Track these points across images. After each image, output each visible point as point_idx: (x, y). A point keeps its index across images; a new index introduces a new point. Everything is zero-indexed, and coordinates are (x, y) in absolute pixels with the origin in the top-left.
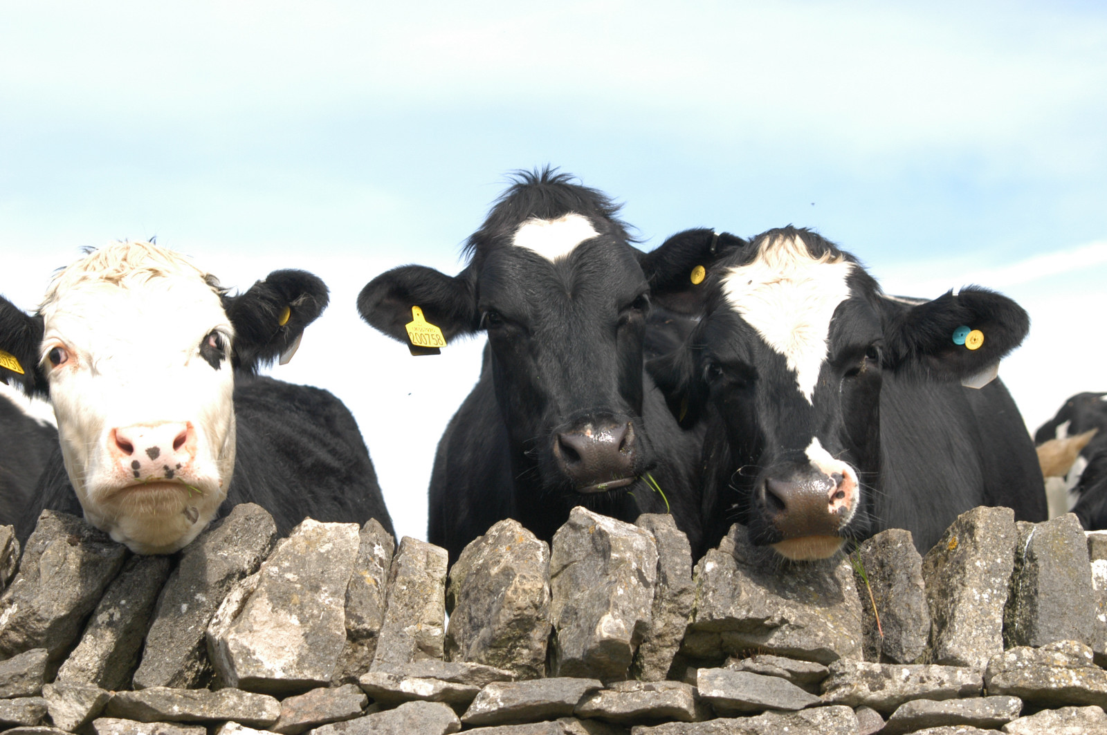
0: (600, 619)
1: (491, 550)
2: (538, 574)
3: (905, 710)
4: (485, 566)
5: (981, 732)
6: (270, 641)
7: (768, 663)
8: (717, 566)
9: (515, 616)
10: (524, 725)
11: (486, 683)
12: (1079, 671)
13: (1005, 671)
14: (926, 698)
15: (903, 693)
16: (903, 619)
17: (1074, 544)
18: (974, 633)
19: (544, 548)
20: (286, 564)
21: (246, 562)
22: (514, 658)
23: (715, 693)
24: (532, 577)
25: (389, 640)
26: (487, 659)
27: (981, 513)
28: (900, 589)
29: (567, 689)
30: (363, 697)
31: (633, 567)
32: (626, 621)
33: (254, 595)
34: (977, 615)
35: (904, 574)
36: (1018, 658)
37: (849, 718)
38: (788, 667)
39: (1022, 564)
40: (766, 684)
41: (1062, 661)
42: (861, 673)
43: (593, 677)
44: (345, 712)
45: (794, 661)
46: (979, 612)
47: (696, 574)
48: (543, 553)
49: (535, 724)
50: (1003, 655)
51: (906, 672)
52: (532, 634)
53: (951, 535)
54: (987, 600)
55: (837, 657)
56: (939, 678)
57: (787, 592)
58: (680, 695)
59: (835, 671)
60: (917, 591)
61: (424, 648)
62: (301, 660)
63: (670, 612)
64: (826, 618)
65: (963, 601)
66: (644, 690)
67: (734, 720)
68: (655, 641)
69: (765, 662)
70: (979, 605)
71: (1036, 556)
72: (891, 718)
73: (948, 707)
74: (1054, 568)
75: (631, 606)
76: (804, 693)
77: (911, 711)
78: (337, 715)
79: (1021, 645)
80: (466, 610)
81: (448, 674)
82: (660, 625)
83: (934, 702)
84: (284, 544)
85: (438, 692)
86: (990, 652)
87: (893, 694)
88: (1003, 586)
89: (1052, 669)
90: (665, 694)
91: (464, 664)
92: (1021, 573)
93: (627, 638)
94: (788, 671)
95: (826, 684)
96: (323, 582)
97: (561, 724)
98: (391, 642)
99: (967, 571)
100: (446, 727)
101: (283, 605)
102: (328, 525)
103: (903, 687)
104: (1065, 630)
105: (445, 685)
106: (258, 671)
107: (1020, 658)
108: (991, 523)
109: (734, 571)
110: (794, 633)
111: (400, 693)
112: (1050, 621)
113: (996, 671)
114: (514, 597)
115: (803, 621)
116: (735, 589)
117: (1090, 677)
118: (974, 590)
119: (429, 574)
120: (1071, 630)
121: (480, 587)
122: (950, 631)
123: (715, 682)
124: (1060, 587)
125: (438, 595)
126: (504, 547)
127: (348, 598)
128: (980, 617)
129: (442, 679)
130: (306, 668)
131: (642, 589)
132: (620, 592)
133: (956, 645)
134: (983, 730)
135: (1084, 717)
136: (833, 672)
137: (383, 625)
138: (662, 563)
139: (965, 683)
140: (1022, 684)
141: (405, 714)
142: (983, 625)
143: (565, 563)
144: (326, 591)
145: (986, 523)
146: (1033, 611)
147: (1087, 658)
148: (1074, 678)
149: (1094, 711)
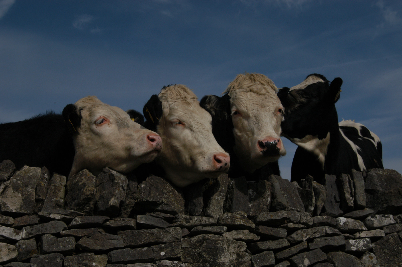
0: (110, 199)
1: (79, 178)
2: (93, 185)
3: (195, 229)
4: (77, 182)
6: (12, 201)
7: (158, 214)
8: (145, 186)
9: (85, 197)
10: (86, 229)
11: (76, 216)
12: (243, 220)
13: (223, 219)
14: (201, 226)
16: (196, 203)
17: (244, 185)
18: (215, 208)
19: (95, 178)
20: (18, 178)
21: (6, 177)
22: (84, 210)
23: (142, 222)
24: (91, 186)
25: (48, 202)
26: (77, 209)
29: (99, 219)
30: (39, 219)
31: (121, 185)
32: (118, 200)
33: (8, 187)
36: (227, 216)
37: (179, 231)
38: (163, 216)
39: (229, 190)
40: (157, 220)
41: (239, 217)
42: (184, 218)
43: (107, 216)
44: (33, 223)
45: (165, 214)
46: (217, 202)
47: (139, 188)
48: (95, 179)
49: (90, 229)
50: (223, 215)
51: (196, 218)
52: (90, 203)
53: (210, 181)
54: (220, 199)
55: (177, 213)
56: (205, 220)
57: (164, 194)
58: (132, 222)
59: (176, 217)
61: (58, 205)
62: (21, 207)
63: (131, 198)
64: (175, 202)
65: (213, 199)
66: (122, 220)
67: (147, 230)
68: (126, 206)
69: (157, 214)
70: (217, 200)
71: (234, 188)
72: (191, 231)
73: (207, 229)
74: (238, 191)
75: (120, 196)
76: (167, 223)
77: (197, 229)
78: (31, 223)
79: (228, 212)
80: (71, 195)
81: (65, 213)
82: (127, 202)
83: (203, 227)
84: (18, 173)
85: (61, 218)
86: (219, 214)
87: (192, 224)
88: (224, 195)
89: (236, 219)
90: (128, 222)
91: (70, 210)
92: (229, 192)
93: (118, 205)
94: (163, 217)
95: (174, 220)
96: (29, 184)
97: (97, 229)
98: (48, 203)
99: (215, 191)
100: (63, 228)
101: (17, 191)
102: (32, 168)
103: (195, 223)
104: (240, 209)
105: (64, 216)
106: (8, 210)
107: (228, 216)
109: (150, 187)
110: (166, 206)
111: (50, 218)
112: (236, 206)
113: (221, 219)
114: (86, 192)
115: (168, 203)
116: (150, 193)
118: (216, 196)
119: (60, 184)
120: (242, 208)
121: (76, 188)
122: (209, 207)
123: (142, 219)
124: (239, 196)
125: (63, 190)
126: (83, 177)
127: (36, 189)
128: (217, 204)
129: (63, 215)
130: (22, 209)
131: (123, 191)
132: (117, 192)
133: (210, 212)
134: (216, 236)
135: (243, 233)
136: (176, 218)
137: (46, 198)
138: (129, 184)
139: (212, 222)
140: (228, 223)
141: (51, 224)
142: (218, 206)
143: (101, 182)
144: (30, 187)
145: (221, 178)
146: (232, 203)
147: (245, 217)
148: (242, 222)
149: (246, 231)
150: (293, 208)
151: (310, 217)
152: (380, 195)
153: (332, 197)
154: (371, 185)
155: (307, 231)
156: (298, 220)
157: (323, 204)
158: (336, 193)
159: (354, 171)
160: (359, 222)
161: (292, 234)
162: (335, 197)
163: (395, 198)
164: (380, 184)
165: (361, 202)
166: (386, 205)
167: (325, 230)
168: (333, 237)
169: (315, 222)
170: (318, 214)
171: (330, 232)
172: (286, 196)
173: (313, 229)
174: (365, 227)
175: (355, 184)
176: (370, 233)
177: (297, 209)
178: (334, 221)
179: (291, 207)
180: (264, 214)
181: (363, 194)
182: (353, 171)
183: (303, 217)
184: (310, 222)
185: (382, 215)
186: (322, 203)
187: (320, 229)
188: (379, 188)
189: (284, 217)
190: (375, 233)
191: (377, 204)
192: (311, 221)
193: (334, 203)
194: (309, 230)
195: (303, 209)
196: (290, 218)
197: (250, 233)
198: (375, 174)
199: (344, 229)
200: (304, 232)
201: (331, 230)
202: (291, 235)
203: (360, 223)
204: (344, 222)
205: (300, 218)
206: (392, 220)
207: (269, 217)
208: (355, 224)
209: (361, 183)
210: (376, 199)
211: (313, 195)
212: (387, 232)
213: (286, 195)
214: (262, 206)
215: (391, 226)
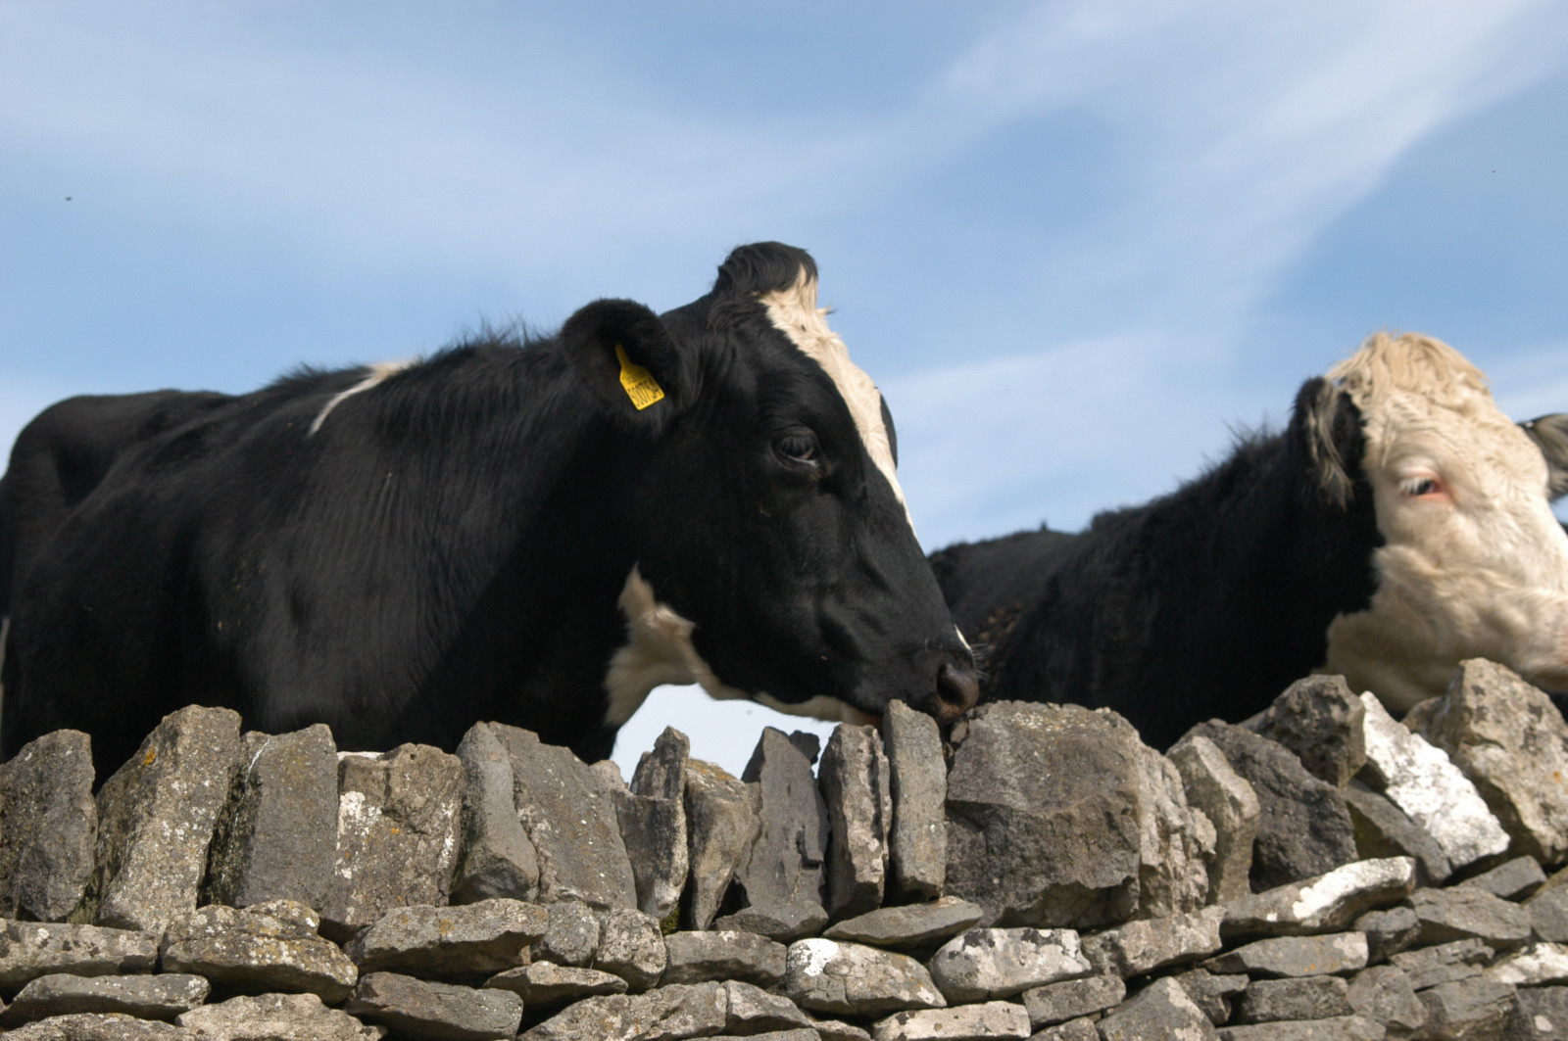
3: (35, 989)
5: (141, 1023)
12: (294, 943)
13: (188, 939)
14: (69, 972)
15: (36, 964)
16: (53, 857)
17: (319, 767)
18: (156, 883)
27: (190, 714)
28: (56, 815)
34: (163, 859)
35: (66, 793)
36: (207, 921)
39: (243, 792)
41: (273, 928)
46: (168, 854)
50: (190, 915)
51: (43, 933)
53: (151, 745)
54: (182, 839)
56: (93, 944)
60: (80, 818)
65: (145, 837)
70: (169, 844)
71: (262, 780)
72: (15, 999)
73: (98, 987)
74: (283, 799)
77: (44, 990)
79: (218, 903)
83: (79, 978)
86: (175, 911)
87: (20, 964)
88: (208, 819)
89: (255, 939)
99: (158, 795)
103: (36, 955)
104: (286, 887)
107: (211, 922)
108: (203, 730)
112: (266, 872)
113: (176, 938)
117: (308, 953)
118: (165, 823)
120: (296, 886)
122: (121, 879)
124: (287, 826)
128: (168, 862)
133: (127, 900)
134: (143, 1021)
135: (292, 1008)
139: (129, 954)
140: (210, 958)
142: (170, 872)
145: (196, 728)
146: (246, 858)
147: (309, 926)
148: (285, 953)
149: (308, 1002)
150: (573, 892)
151: (651, 935)
152: (1015, 830)
153: (787, 840)
154: (980, 780)
155: (626, 1005)
156: (587, 950)
157: (726, 873)
158: (807, 821)
159: (900, 710)
160: (907, 966)
161: (549, 1020)
162: (800, 842)
163: (1089, 849)
164: (1020, 780)
165: (917, 868)
166: (1044, 881)
167: (724, 1000)
168: (762, 1035)
169: (676, 962)
170: (701, 923)
171: (750, 1009)
172: (546, 832)
173: (660, 995)
174: (934, 988)
175: (900, 776)
176: (957, 1017)
177: (591, 894)
178: (775, 957)
179: (562, 885)
180: (403, 913)
181: (933, 826)
182: (896, 712)
183: (613, 934)
184: (650, 960)
185: (1025, 928)
186: (720, 868)
187: (697, 996)
188: (1013, 796)
189: (508, 933)
190: (981, 1020)
191: (1001, 877)
192: (656, 957)
193: (794, 871)
194: (638, 999)
195: (629, 894)
196: (546, 939)
197: (324, 1012)
198: (1006, 727)
199: (828, 995)
200: (614, 1010)
201: (753, 999)
202: (543, 1024)
203: (910, 968)
204: (829, 960)
205: (601, 942)
206: (1073, 955)
207: (433, 928)
208: (881, 976)
209: (926, 771)
210: (996, 849)
211: (676, 825)
212: (1042, 1015)
213: (543, 826)
214: (408, 876)
215: (1065, 988)
